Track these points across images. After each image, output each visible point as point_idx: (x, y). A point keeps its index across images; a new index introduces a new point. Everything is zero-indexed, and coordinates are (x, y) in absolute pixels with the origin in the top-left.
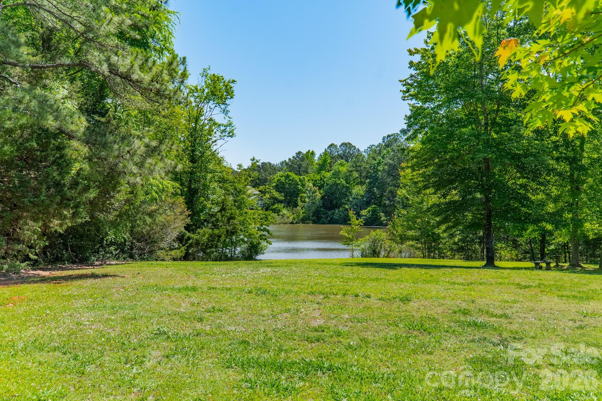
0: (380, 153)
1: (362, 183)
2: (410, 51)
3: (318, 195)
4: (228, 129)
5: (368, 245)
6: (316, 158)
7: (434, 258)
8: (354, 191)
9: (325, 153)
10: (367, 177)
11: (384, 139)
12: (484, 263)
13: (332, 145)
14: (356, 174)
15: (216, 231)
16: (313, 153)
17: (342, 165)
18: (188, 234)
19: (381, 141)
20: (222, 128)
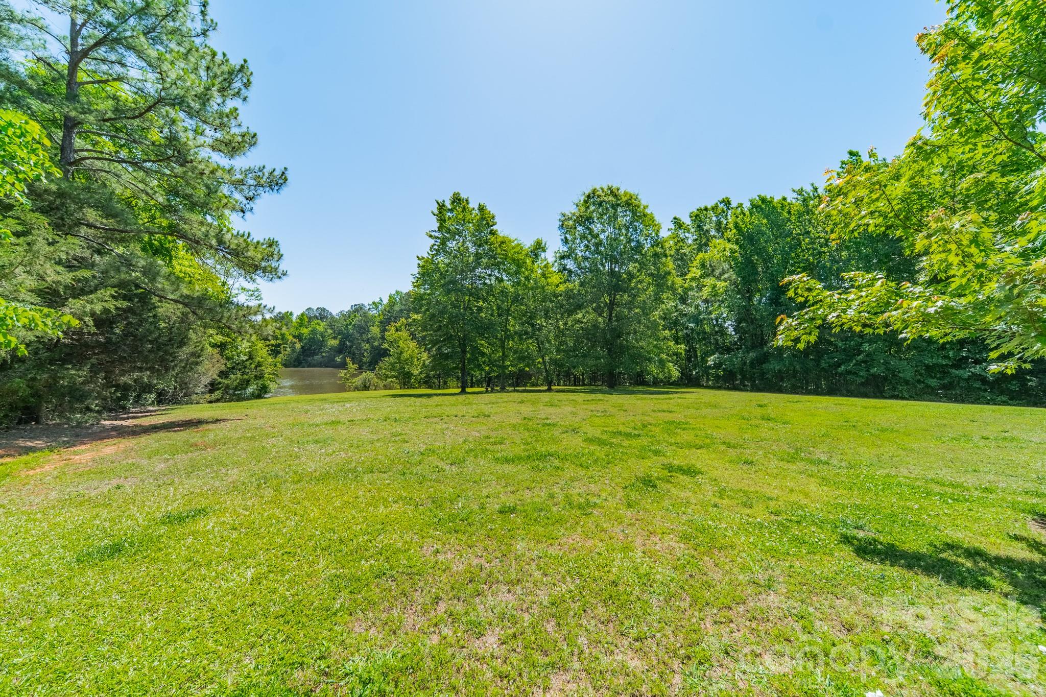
0: (349, 317)
1: (335, 338)
2: (418, 257)
3: (298, 346)
4: (256, 294)
5: (360, 382)
6: (294, 317)
7: (408, 388)
8: (329, 344)
9: (303, 315)
10: (339, 334)
11: (352, 307)
12: (460, 390)
13: (309, 309)
14: (330, 331)
15: (246, 377)
16: (291, 314)
17: (318, 324)
18: (220, 380)
19: (350, 308)
20: (251, 293)
